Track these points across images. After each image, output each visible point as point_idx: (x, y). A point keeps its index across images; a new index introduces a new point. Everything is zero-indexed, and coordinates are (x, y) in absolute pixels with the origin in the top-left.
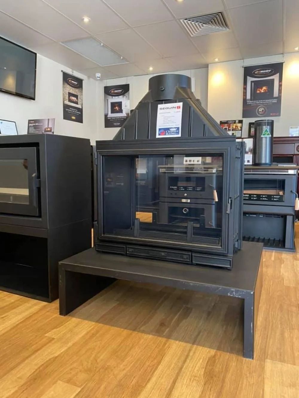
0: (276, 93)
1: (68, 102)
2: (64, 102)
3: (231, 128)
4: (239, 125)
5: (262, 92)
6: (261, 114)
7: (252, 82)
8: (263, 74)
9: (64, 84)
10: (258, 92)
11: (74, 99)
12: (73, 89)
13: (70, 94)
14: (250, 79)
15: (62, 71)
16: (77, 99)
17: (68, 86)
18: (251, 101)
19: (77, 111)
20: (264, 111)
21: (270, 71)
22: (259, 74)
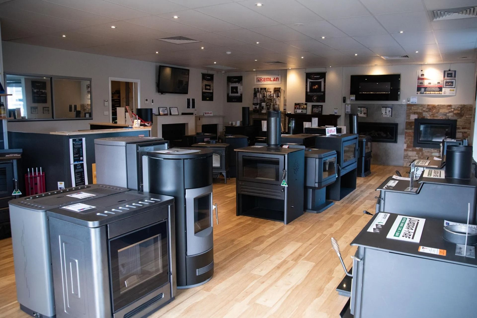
0: (322, 90)
1: (205, 90)
2: (202, 91)
3: (301, 108)
4: (305, 106)
5: (315, 88)
6: (315, 101)
7: (310, 82)
8: (315, 78)
9: (202, 80)
10: (313, 88)
11: (208, 87)
12: (207, 81)
13: (206, 85)
14: (309, 80)
15: (202, 73)
16: (210, 87)
17: (205, 81)
18: (310, 93)
19: (210, 94)
20: (317, 99)
21: (319, 76)
22: (313, 78)
